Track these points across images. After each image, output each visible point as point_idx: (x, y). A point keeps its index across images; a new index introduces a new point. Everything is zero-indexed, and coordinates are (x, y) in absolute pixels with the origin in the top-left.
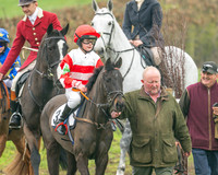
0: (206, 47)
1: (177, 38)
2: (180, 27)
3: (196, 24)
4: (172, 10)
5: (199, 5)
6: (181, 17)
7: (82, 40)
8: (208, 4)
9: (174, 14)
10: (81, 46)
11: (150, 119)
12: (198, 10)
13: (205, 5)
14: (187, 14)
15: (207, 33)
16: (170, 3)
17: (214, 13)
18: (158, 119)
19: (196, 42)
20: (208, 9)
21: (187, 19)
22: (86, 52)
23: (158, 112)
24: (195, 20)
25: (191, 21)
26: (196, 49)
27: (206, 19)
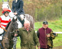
0: (41, 15)
1: (32, 12)
2: (33, 9)
3: (38, 8)
4: (30, 4)
5: (39, 2)
6: (33, 6)
8: (41, 2)
9: (31, 5)
12: (38, 4)
13: (40, 2)
14: (35, 5)
15: (41, 11)
16: (29, 1)
17: (43, 4)
18: (29, 37)
19: (38, 13)
20: (41, 3)
21: (35, 6)
25: (36, 7)
26: (38, 16)
27: (41, 6)
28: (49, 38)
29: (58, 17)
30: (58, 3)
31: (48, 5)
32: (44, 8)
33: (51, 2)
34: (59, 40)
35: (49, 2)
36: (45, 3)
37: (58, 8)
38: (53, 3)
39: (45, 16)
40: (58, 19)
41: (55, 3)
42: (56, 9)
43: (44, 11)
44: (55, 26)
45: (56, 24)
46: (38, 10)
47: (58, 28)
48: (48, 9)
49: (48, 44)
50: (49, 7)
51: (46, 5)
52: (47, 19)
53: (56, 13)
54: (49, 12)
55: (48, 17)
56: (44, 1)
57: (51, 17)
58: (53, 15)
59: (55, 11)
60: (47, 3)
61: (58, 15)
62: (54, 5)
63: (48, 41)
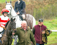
0: (39, 15)
1: (30, 12)
2: (31, 9)
3: (36, 8)
4: (29, 4)
5: (37, 3)
7: (4, 13)
8: (39, 2)
9: (30, 5)
10: (4, 15)
11: (24, 35)
12: (37, 4)
13: (39, 3)
14: (33, 5)
15: (39, 11)
16: (28, 2)
17: (41, 5)
19: (36, 13)
21: (33, 7)
22: (5, 16)
23: (26, 33)
24: (36, 7)
25: (34, 7)
26: (36, 15)
27: (39, 7)
28: (44, 34)
29: (55, 17)
30: (55, 3)
31: (46, 6)
32: (42, 8)
33: (48, 2)
34: (55, 38)
35: (46, 3)
36: (43, 4)
37: (54, 8)
38: (50, 4)
39: (43, 16)
40: (55, 18)
41: (52, 4)
42: (53, 9)
43: (42, 11)
44: (52, 25)
45: (52, 23)
46: (37, 10)
47: (54, 26)
48: (45, 9)
49: (43, 40)
50: (46, 7)
51: (44, 6)
52: (45, 18)
53: (52, 13)
54: (47, 12)
55: (46, 17)
56: (42, 2)
57: (48, 16)
58: (50, 14)
59: (52, 11)
60: (45, 3)
61: (55, 14)
62: (52, 5)
63: (43, 37)
